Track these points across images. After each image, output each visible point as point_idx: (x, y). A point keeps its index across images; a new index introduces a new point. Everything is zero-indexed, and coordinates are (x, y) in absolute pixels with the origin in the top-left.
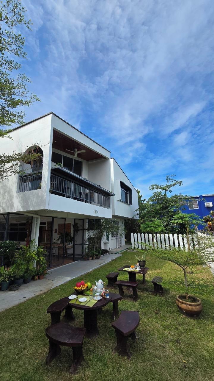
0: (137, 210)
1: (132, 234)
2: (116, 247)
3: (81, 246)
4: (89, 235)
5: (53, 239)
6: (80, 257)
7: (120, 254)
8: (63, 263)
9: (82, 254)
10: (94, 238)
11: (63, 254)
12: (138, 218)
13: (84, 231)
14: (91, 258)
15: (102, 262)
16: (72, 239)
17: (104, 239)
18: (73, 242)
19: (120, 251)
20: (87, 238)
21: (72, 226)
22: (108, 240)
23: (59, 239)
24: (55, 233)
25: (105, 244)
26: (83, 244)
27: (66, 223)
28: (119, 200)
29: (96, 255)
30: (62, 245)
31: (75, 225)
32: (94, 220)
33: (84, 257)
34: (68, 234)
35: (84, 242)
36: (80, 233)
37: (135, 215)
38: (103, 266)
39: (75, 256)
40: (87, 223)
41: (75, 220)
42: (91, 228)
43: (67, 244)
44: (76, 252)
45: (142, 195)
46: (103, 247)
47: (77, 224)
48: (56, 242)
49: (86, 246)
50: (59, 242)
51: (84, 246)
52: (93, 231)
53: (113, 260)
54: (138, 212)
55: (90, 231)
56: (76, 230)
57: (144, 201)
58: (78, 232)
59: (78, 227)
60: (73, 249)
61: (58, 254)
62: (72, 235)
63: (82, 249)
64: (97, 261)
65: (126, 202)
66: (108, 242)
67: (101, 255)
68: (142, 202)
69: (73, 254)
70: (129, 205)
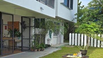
0: (76, 15)
1: (70, 34)
2: (56, 44)
3: (28, 40)
4: (35, 32)
5: (4, 34)
6: (28, 49)
7: (60, 48)
8: (13, 52)
9: (29, 46)
10: (39, 35)
11: (13, 47)
12: (76, 21)
13: (31, 28)
14: (37, 50)
15: (45, 53)
16: (20, 35)
17: (47, 37)
18: (21, 37)
19: (60, 47)
20: (33, 34)
21: (20, 24)
22: (51, 38)
23: (8, 34)
24: (5, 29)
25: (48, 40)
26: (30, 39)
27: (14, 21)
28: (62, 3)
29: (41, 48)
30: (11, 39)
31: (23, 23)
32: (39, 19)
33: (31, 49)
34: (16, 30)
35: (31, 37)
36: (27, 30)
37: (74, 19)
38: (46, 56)
39: (23, 48)
40: (33, 22)
41: (22, 17)
42: (37, 26)
43: (16, 38)
44: (24, 45)
45: (81, 2)
46: (46, 43)
47: (24, 22)
48: (6, 36)
49: (33, 40)
50: (9, 36)
51: (31, 40)
52: (39, 29)
53: (55, 52)
54: (76, 16)
55: (36, 29)
56: (24, 27)
57: (83, 7)
58: (26, 29)
59: (25, 25)
60: (21, 43)
61: (9, 46)
62: (20, 31)
63: (29, 42)
64: (42, 52)
65: (68, 6)
66: (50, 39)
67: (45, 48)
68: (81, 8)
69: (22, 47)
70: (70, 9)
